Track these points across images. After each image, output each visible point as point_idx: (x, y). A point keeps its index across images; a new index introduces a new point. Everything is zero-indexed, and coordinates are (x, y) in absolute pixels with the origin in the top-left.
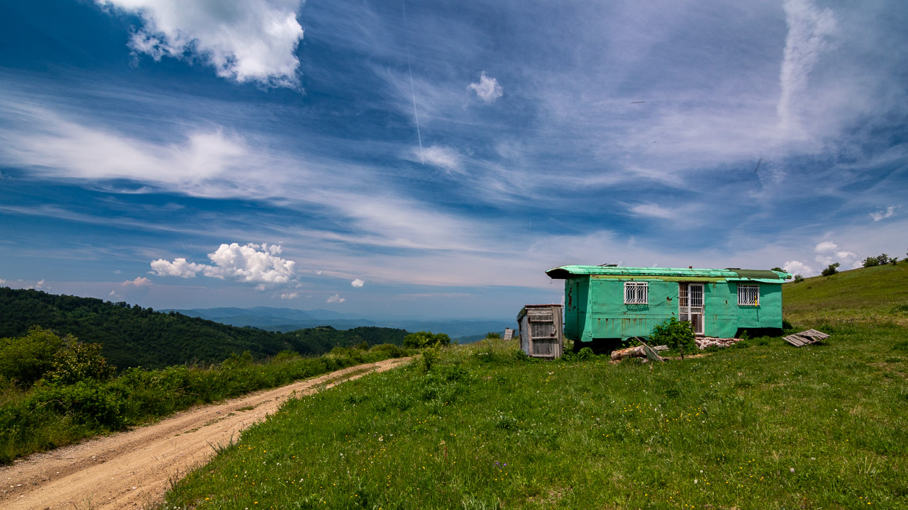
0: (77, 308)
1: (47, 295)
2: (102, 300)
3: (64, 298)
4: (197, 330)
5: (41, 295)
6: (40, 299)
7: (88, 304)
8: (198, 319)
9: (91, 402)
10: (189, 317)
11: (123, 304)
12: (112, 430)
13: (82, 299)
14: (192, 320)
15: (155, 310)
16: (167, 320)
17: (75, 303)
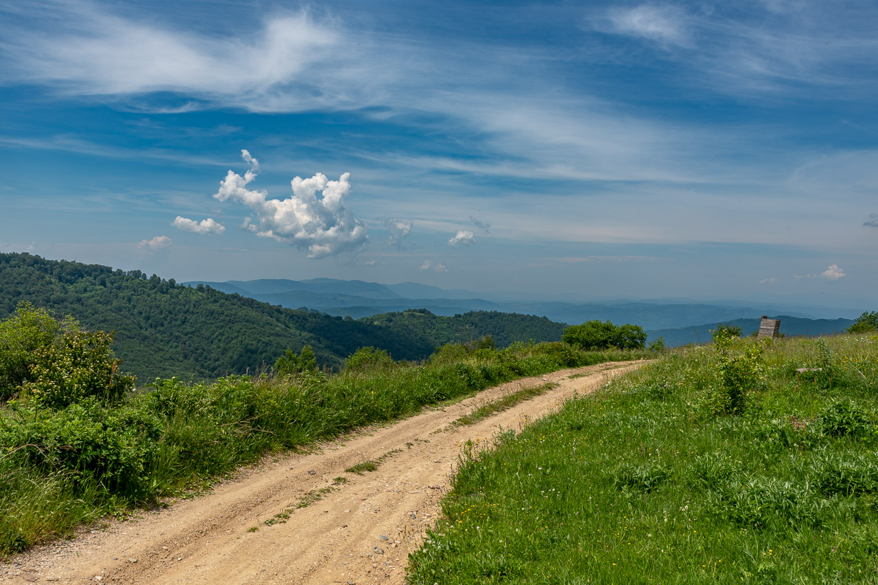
0: (80, 280)
1: (43, 262)
2: (111, 268)
3: (63, 265)
4: (233, 312)
5: (37, 261)
6: (35, 266)
7: (94, 273)
8: (235, 296)
9: (94, 449)
10: (223, 294)
11: (137, 274)
12: (132, 507)
13: (86, 266)
14: (227, 298)
15: (178, 282)
16: (194, 298)
17: (77, 272)
